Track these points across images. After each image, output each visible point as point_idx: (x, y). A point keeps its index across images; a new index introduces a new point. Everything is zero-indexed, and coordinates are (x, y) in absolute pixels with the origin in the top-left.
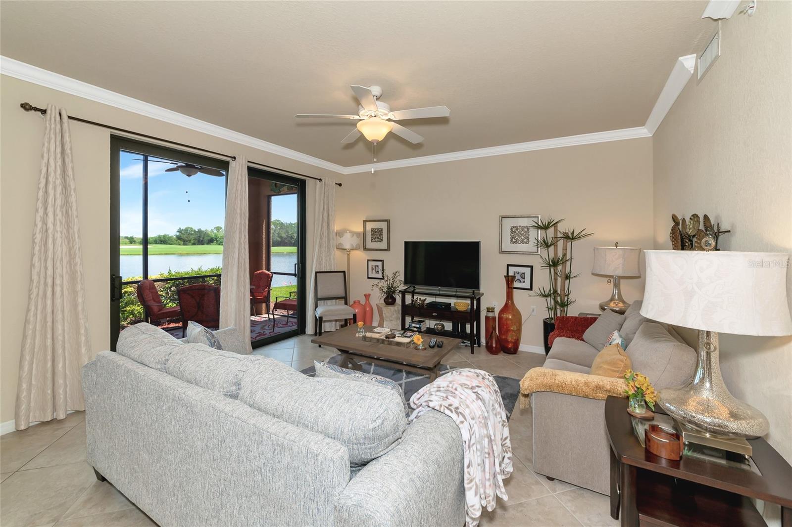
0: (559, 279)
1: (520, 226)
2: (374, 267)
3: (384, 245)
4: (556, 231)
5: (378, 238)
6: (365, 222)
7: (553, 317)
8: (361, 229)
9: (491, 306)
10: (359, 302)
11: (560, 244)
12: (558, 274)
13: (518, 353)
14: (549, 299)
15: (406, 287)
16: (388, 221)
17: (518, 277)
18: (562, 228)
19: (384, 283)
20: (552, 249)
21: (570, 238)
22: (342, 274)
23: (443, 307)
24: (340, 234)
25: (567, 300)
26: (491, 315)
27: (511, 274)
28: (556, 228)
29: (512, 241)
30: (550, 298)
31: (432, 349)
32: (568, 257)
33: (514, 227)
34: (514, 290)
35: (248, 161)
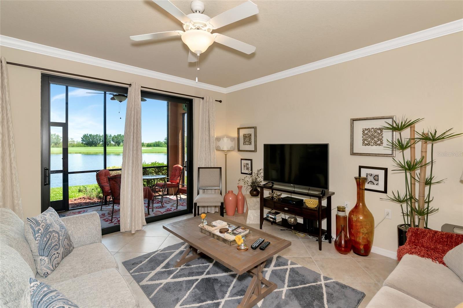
0: (417, 185)
1: (373, 128)
2: (245, 165)
3: (252, 147)
4: (413, 131)
5: (248, 142)
6: (239, 129)
7: (409, 223)
8: (236, 135)
9: (341, 205)
10: (232, 192)
11: (418, 146)
12: (416, 178)
13: (369, 256)
14: (404, 205)
15: (265, 183)
16: (255, 128)
17: (370, 179)
18: (420, 128)
19: (250, 178)
20: (407, 152)
21: (430, 139)
22: (219, 169)
23: (294, 203)
24: (218, 139)
25: (428, 208)
26: (341, 214)
27: (363, 175)
28: (412, 128)
29: (364, 143)
30: (406, 204)
31: (254, 250)
32: (429, 160)
33: (366, 130)
34: (366, 191)
35: (142, 87)
